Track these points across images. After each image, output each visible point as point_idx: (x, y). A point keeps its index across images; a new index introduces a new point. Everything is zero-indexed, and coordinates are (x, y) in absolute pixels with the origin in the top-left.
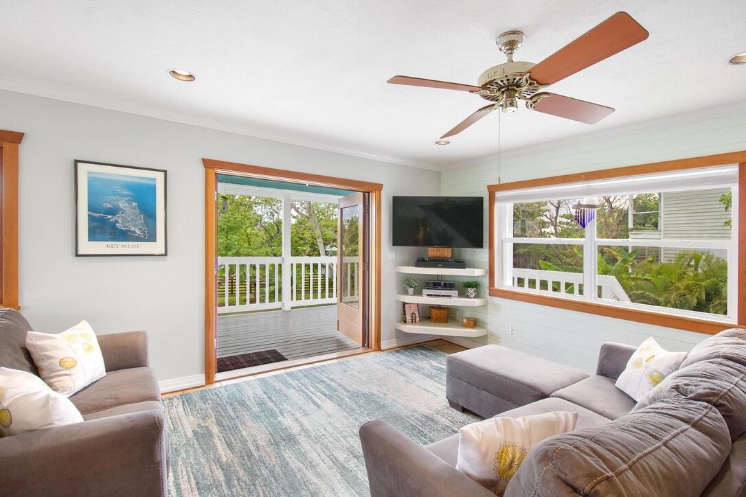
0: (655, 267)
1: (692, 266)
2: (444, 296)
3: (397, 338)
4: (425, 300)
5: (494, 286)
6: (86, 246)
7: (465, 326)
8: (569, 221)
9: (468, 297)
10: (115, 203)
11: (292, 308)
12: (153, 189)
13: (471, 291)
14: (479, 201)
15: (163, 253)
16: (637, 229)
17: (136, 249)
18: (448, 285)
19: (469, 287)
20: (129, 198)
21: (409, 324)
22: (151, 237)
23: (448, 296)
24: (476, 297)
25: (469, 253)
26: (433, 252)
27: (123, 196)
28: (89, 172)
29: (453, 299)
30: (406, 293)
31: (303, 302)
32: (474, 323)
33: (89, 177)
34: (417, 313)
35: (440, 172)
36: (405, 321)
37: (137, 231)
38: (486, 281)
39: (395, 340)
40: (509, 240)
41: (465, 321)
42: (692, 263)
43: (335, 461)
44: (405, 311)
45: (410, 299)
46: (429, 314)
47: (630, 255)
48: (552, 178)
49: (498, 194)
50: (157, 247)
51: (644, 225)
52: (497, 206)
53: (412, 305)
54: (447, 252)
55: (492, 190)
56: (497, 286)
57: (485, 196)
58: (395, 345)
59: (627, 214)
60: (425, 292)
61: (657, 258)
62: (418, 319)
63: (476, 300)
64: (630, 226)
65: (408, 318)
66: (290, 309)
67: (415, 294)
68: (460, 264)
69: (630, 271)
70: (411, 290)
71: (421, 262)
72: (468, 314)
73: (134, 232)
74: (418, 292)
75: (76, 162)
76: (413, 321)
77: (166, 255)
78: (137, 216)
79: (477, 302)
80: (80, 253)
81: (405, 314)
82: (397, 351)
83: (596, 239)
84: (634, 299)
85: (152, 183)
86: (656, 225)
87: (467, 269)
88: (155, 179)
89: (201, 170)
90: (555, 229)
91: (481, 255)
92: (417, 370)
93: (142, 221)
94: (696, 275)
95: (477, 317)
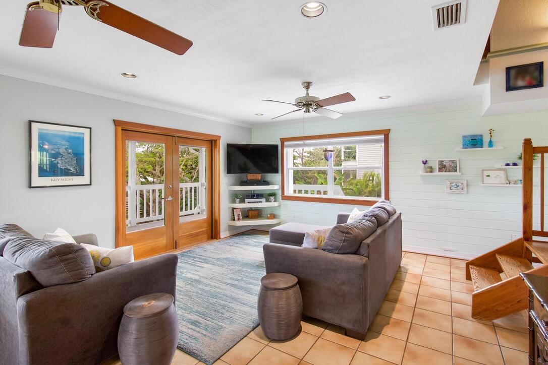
0: (354, 182)
1: (371, 180)
2: (257, 202)
3: (229, 230)
4: (247, 205)
5: (284, 194)
6: (37, 181)
7: (268, 218)
8: (309, 155)
9: (270, 202)
10: (57, 150)
11: (137, 224)
12: (82, 140)
13: (272, 198)
14: (276, 147)
15: (89, 183)
16: (345, 160)
17: (71, 181)
18: (259, 196)
19: (271, 196)
20: (67, 146)
21: (237, 221)
22: (81, 173)
23: (260, 202)
24: (275, 201)
25: (270, 177)
26: (251, 177)
27: (63, 145)
28: (39, 129)
29: (263, 203)
30: (234, 202)
31: (145, 218)
32: (273, 216)
33: (39, 133)
34: (241, 214)
35: (251, 129)
36: (234, 220)
37: (71, 169)
38: (280, 193)
39: (228, 232)
40: (292, 169)
41: (269, 215)
42: (371, 179)
43: (227, 284)
44: (233, 214)
45: (238, 205)
46: (249, 214)
47: (343, 175)
48: (313, 136)
49: (286, 143)
50: (85, 179)
51: (349, 158)
52: (285, 150)
53: (238, 210)
54: (259, 177)
55: (283, 141)
56: (286, 194)
57: (279, 144)
58: (228, 235)
59: (341, 151)
60: (247, 200)
61: (355, 177)
62: (241, 218)
63: (276, 203)
64: (343, 158)
65: (236, 218)
66: (136, 225)
67: (240, 202)
68: (266, 183)
69: (343, 184)
70: (238, 200)
71: (243, 183)
72: (269, 212)
73: (70, 170)
74: (242, 201)
75: (30, 122)
76: (239, 219)
77: (90, 184)
78: (72, 159)
79: (276, 204)
80: (32, 185)
81: (234, 215)
82: (231, 238)
83: (333, 167)
84: (346, 194)
85: (81, 136)
86: (354, 157)
87: (270, 186)
88: (83, 134)
89: (112, 127)
90: (302, 161)
91: (276, 177)
92: (247, 244)
93: (75, 162)
94: (373, 185)
95: (275, 213)
